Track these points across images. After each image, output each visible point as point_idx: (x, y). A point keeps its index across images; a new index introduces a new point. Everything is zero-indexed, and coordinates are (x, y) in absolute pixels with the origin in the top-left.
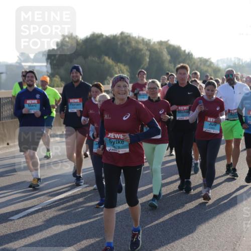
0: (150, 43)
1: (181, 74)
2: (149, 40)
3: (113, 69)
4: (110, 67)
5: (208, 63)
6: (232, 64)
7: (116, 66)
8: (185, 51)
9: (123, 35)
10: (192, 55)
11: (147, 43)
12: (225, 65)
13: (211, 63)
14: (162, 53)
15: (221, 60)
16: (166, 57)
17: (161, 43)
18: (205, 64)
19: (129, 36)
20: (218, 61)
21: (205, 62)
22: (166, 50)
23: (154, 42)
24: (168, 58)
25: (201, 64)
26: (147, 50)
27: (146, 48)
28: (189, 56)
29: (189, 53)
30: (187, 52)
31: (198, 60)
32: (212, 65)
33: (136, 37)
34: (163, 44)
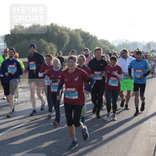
0: (69, 30)
1: (98, 53)
2: (70, 28)
3: (47, 47)
4: (44, 45)
5: (107, 43)
6: (122, 44)
7: (48, 45)
8: (92, 35)
9: (52, 25)
10: (96, 37)
11: (68, 31)
12: (117, 44)
13: (109, 43)
14: (78, 37)
15: (115, 41)
16: (80, 39)
18: (104, 44)
19: (56, 26)
20: (113, 41)
21: (105, 42)
22: (80, 35)
23: (73, 30)
24: (81, 40)
25: (102, 44)
26: (68, 34)
27: (67, 33)
29: (94, 37)
30: (93, 36)
31: (101, 41)
32: (109, 44)
33: (60, 26)
34: (78, 31)
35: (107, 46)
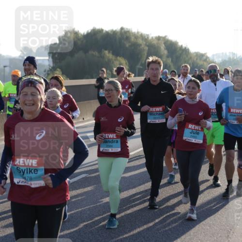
0: (148, 38)
2: (148, 35)
3: (113, 62)
4: (109, 60)
5: (205, 58)
7: (115, 60)
8: (182, 46)
9: (123, 30)
10: (188, 49)
11: (144, 38)
12: (220, 59)
13: (207, 57)
14: (160, 48)
15: (217, 54)
16: (164, 51)
17: (159, 38)
18: (200, 59)
19: (128, 32)
20: (213, 55)
21: (201, 56)
22: (164, 45)
23: (152, 37)
24: (166, 52)
25: (197, 59)
26: (146, 45)
27: (145, 43)
28: (185, 51)
29: (185, 48)
30: (184, 46)
31: (195, 54)
32: (208, 60)
33: (135, 32)
34: (161, 39)
35: (205, 63)
